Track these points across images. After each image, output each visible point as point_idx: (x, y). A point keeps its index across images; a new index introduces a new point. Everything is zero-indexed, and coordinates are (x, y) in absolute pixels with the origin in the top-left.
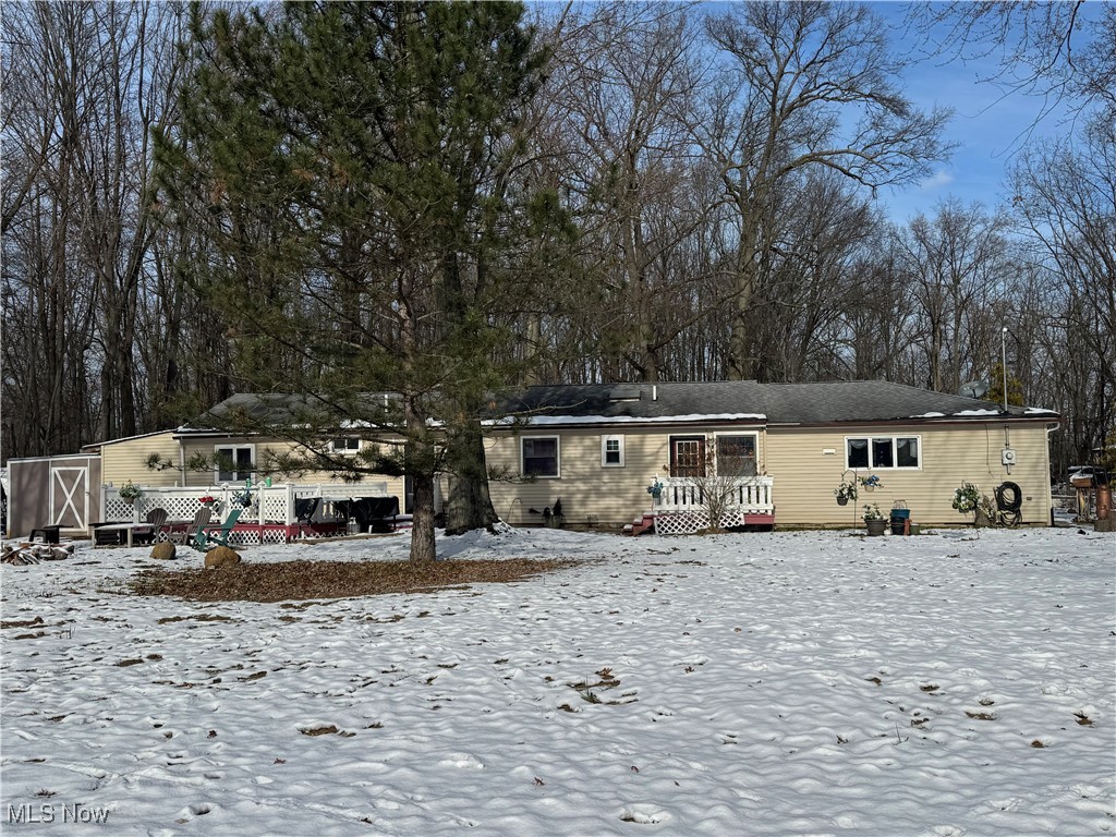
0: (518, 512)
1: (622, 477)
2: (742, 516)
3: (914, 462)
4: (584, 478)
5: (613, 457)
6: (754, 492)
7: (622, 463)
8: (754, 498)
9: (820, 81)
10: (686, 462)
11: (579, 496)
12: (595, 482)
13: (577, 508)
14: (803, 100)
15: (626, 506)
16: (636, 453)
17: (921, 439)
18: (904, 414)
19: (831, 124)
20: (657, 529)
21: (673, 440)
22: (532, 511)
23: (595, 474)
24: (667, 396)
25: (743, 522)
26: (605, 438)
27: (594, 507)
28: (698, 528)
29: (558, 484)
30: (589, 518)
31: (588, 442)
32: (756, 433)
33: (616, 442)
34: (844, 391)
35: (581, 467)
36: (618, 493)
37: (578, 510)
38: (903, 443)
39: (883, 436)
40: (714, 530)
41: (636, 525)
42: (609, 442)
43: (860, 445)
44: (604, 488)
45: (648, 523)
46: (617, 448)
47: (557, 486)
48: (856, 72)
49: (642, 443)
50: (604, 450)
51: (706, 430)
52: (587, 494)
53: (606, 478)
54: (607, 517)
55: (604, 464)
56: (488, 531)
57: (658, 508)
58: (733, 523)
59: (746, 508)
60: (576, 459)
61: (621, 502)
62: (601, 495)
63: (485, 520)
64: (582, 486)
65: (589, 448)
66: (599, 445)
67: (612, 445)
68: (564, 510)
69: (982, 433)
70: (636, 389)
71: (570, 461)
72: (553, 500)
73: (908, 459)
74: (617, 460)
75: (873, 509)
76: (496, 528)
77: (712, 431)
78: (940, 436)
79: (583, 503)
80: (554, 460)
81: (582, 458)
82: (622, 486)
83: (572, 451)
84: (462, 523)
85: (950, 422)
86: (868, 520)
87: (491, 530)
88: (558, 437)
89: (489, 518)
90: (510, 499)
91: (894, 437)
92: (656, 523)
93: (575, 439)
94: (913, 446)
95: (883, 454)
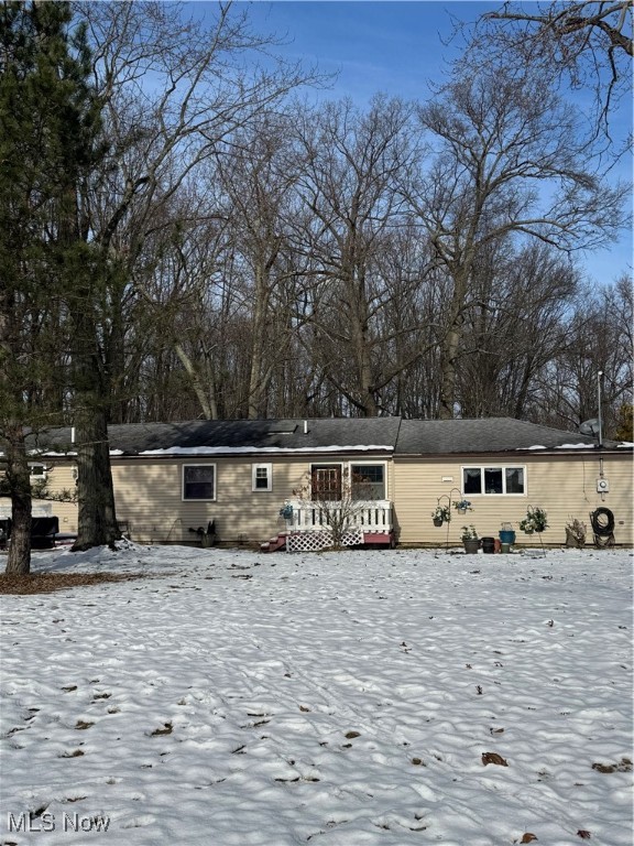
0: (179, 531)
1: (269, 501)
2: (362, 535)
3: (520, 489)
4: (237, 502)
5: (262, 483)
6: (373, 515)
7: (269, 488)
8: (373, 520)
9: (520, 161)
10: (325, 487)
11: (232, 518)
12: (246, 505)
13: (230, 528)
14: (505, 177)
15: (272, 526)
16: (281, 479)
17: (527, 468)
18: (512, 447)
19: (532, 197)
20: (288, 547)
21: (314, 468)
22: (191, 530)
23: (246, 498)
24: (318, 430)
25: (362, 541)
26: (255, 466)
27: (245, 528)
28: (324, 546)
29: (214, 506)
30: (241, 537)
31: (240, 469)
32: (385, 462)
33: (265, 470)
34: (473, 427)
35: (233, 491)
36: (265, 515)
37: (230, 531)
38: (511, 473)
39: (494, 466)
40: (336, 548)
41: (272, 543)
42: (258, 470)
43: (475, 474)
44: (254, 511)
45: (281, 541)
46: (265, 475)
47: (213, 509)
48: (549, 151)
49: (287, 472)
50: (254, 476)
51: (342, 460)
52: (239, 515)
53: (255, 502)
54: (256, 536)
55: (254, 489)
56: (110, 547)
57: (290, 528)
58: (354, 542)
59: (366, 528)
60: (230, 485)
61: (268, 522)
62: (251, 516)
63: (108, 538)
64: (235, 508)
65: (241, 475)
66: (249, 473)
67: (261, 472)
68: (218, 529)
69: (579, 464)
70: (291, 424)
71: (225, 486)
72: (210, 519)
73: (516, 487)
74: (266, 486)
75: (470, 530)
76: (117, 545)
77: (347, 460)
78: (542, 466)
79: (235, 523)
80: (211, 485)
81: (235, 484)
82: (270, 508)
83: (227, 478)
84: (87, 540)
85: (552, 454)
86: (466, 539)
87: (113, 548)
88: (215, 465)
89: (112, 536)
90: (173, 519)
91: (504, 467)
92: (288, 541)
93: (230, 468)
94: (520, 475)
95: (494, 481)
